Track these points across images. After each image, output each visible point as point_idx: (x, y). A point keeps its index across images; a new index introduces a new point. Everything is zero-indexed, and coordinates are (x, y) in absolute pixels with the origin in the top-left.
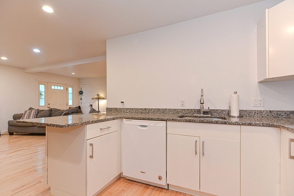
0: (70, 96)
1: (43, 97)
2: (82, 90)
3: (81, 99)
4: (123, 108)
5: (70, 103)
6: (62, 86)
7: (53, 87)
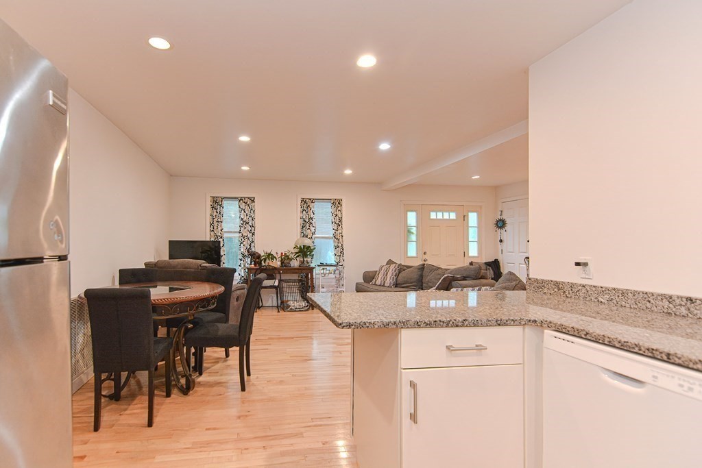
0: (473, 234)
1: (414, 238)
2: (504, 217)
3: (501, 241)
4: (584, 286)
5: (473, 251)
6: (452, 211)
7: (433, 215)
